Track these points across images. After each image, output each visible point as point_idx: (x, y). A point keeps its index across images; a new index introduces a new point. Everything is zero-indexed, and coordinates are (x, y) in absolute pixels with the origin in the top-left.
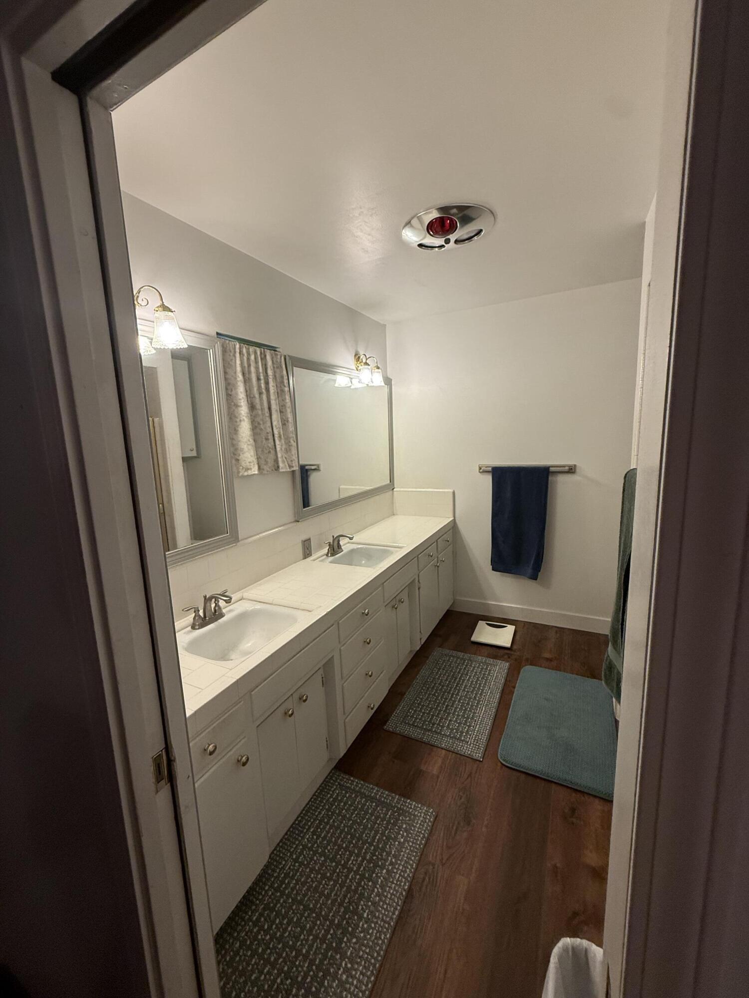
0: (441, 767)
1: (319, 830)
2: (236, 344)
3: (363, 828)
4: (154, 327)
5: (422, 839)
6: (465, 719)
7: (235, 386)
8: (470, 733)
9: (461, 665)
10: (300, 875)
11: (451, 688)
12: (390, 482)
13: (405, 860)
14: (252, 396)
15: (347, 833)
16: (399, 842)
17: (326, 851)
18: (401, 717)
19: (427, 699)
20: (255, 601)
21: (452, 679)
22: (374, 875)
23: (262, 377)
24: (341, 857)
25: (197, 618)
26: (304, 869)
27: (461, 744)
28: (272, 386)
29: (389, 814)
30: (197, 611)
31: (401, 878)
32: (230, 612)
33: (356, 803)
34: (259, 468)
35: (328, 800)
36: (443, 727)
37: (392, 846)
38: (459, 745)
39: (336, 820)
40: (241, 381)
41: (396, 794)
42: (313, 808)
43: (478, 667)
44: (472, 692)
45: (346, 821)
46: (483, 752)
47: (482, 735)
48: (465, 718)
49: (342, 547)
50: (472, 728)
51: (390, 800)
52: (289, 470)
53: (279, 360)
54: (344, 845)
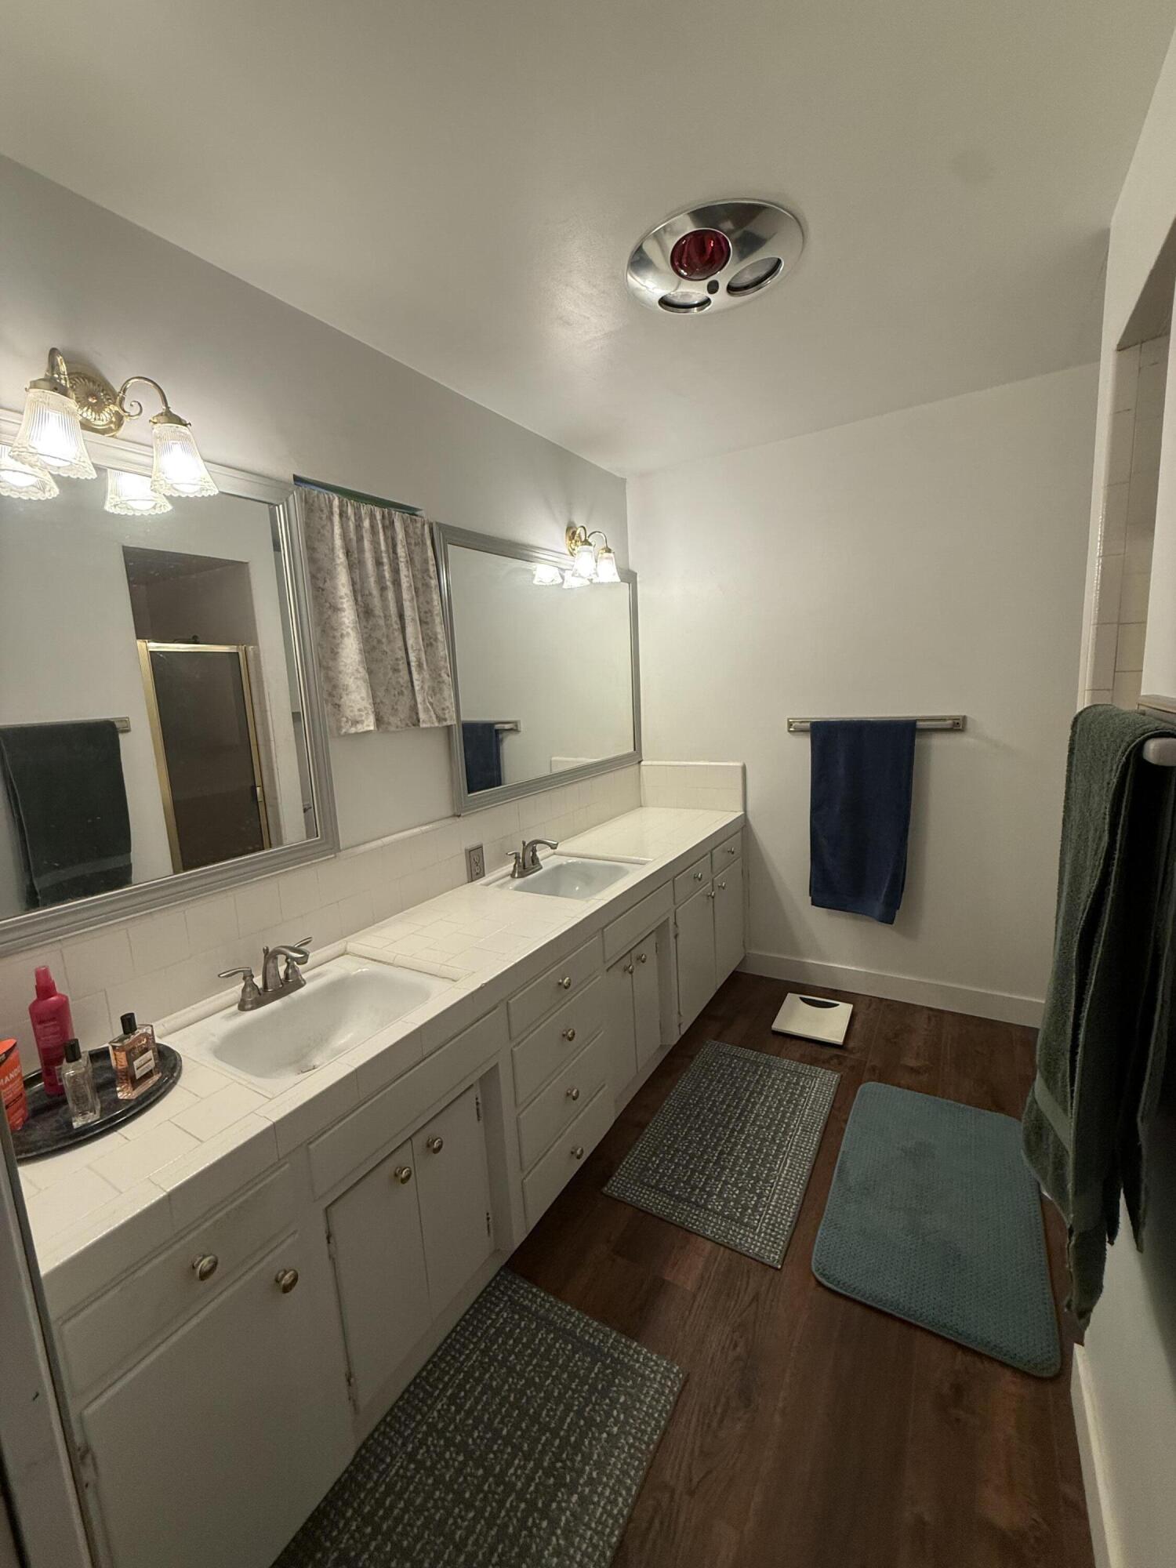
0: (702, 1277)
1: (462, 1394)
2: (334, 499)
3: (544, 1397)
4: (153, 457)
5: (654, 1431)
6: (752, 1182)
7: (331, 574)
8: (761, 1209)
9: (751, 1074)
10: (414, 1492)
11: (731, 1118)
12: (635, 750)
13: (618, 1476)
14: (367, 592)
15: (513, 1406)
16: (609, 1434)
17: (470, 1441)
18: (635, 1172)
19: (685, 1138)
20: (366, 958)
21: (733, 1100)
22: (554, 1505)
23: (385, 560)
24: (496, 1458)
25: (248, 989)
26: (424, 1478)
27: (742, 1231)
28: (405, 576)
29: (596, 1370)
30: (248, 976)
31: (605, 1516)
32: (316, 977)
33: (537, 1342)
34: (379, 721)
35: (486, 1331)
36: (710, 1194)
37: (594, 1442)
38: (739, 1233)
39: (495, 1375)
40: (342, 563)
41: (613, 1328)
42: (458, 1346)
43: (782, 1080)
44: (769, 1128)
45: (513, 1378)
46: (784, 1250)
47: (783, 1215)
48: (753, 1178)
49: (541, 863)
50: (764, 1199)
51: (601, 1341)
52: (436, 724)
53: (418, 531)
54: (505, 1432)
